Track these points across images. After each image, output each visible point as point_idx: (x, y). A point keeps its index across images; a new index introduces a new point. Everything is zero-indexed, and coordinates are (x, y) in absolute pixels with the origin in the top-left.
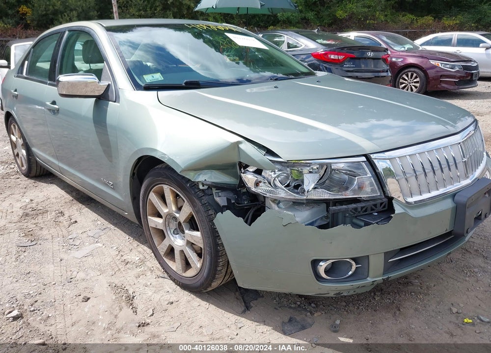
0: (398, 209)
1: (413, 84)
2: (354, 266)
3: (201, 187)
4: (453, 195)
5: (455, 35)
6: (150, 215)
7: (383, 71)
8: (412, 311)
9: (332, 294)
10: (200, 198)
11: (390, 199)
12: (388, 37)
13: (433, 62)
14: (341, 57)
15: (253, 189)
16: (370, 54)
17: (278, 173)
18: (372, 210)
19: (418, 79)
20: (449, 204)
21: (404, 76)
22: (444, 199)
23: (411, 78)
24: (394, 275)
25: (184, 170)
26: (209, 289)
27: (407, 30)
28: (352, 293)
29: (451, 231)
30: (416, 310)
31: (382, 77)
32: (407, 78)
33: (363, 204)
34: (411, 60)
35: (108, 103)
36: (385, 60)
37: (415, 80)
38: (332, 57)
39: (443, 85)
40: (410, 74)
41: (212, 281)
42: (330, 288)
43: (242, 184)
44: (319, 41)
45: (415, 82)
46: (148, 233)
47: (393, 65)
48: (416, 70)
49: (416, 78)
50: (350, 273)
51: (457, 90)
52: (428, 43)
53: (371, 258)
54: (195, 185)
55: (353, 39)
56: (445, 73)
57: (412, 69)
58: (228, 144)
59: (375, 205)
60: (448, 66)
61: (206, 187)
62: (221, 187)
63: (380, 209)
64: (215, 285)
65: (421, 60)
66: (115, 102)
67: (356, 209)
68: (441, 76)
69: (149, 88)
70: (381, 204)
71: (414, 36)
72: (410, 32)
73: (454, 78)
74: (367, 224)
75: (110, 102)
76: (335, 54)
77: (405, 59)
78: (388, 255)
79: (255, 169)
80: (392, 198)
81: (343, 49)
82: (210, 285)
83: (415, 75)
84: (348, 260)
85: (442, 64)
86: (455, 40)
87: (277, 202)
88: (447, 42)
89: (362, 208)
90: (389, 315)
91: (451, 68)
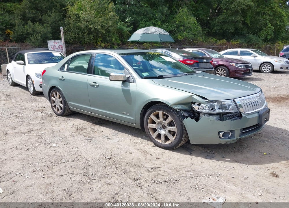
0: (243, 116)
1: (223, 74)
2: (231, 134)
3: (177, 110)
4: (258, 112)
5: (239, 50)
6: (149, 123)
7: (210, 68)
8: (246, 152)
9: (224, 144)
10: (176, 114)
11: (240, 113)
12: (207, 51)
13: (231, 64)
14: (192, 62)
15: (197, 110)
16: (205, 61)
17: (206, 105)
18: (235, 116)
19: (225, 72)
20: (257, 115)
21: (218, 70)
22: (256, 113)
23: (222, 71)
24: (242, 137)
25: (172, 105)
26: (177, 147)
27: (214, 46)
28: (230, 143)
29: (258, 124)
30: (247, 152)
31: (210, 71)
32: (219, 71)
33: (233, 114)
34: (221, 63)
35: (130, 84)
36: (211, 63)
37: (224, 72)
38: (188, 62)
39: (237, 74)
40: (221, 69)
41: (179, 144)
42: (224, 141)
43: (192, 109)
44: (180, 54)
45: (224, 73)
46: (148, 130)
47: (214, 65)
48: (224, 67)
49: (224, 71)
50: (230, 136)
51: (243, 77)
52: (226, 54)
53: (236, 131)
54: (175, 110)
55: (192, 52)
56: (237, 69)
57: (222, 67)
58: (189, 96)
59: (236, 114)
60: (238, 66)
61: (179, 110)
62: (184, 111)
63: (237, 115)
64: (180, 145)
65: (225, 62)
66: (134, 83)
67: (231, 115)
68: (236, 70)
69: (146, 78)
70: (238, 114)
71: (219, 50)
72: (215, 47)
73: (242, 71)
74: (234, 120)
75: (131, 83)
76: (189, 61)
77: (218, 62)
78: (241, 130)
79: (198, 103)
80: (241, 112)
81: (192, 58)
82: (178, 145)
83: (223, 70)
84: (229, 131)
85: (235, 65)
86: (239, 52)
87: (204, 114)
88: (235, 53)
89: (233, 115)
90: (239, 153)
91: (240, 67)
